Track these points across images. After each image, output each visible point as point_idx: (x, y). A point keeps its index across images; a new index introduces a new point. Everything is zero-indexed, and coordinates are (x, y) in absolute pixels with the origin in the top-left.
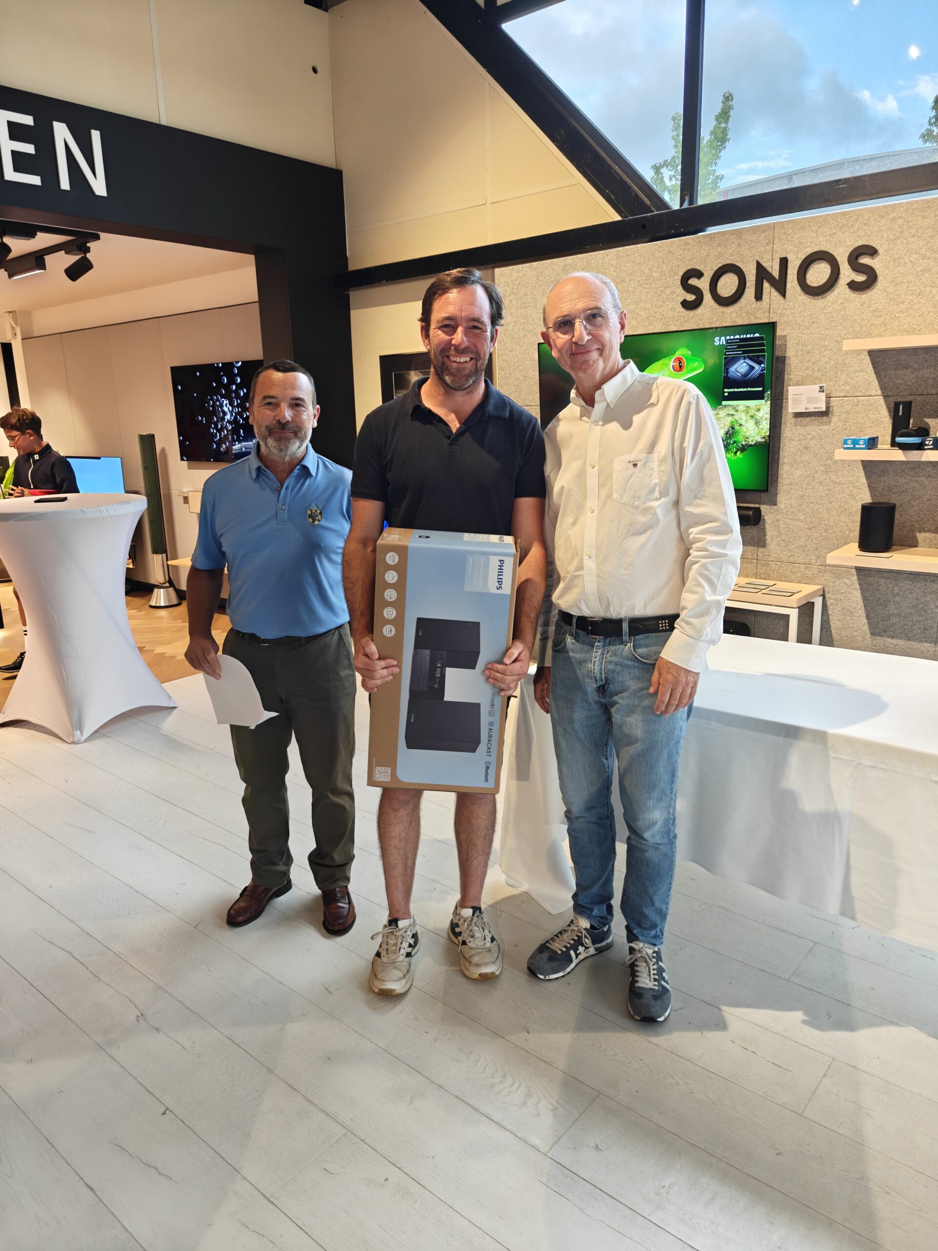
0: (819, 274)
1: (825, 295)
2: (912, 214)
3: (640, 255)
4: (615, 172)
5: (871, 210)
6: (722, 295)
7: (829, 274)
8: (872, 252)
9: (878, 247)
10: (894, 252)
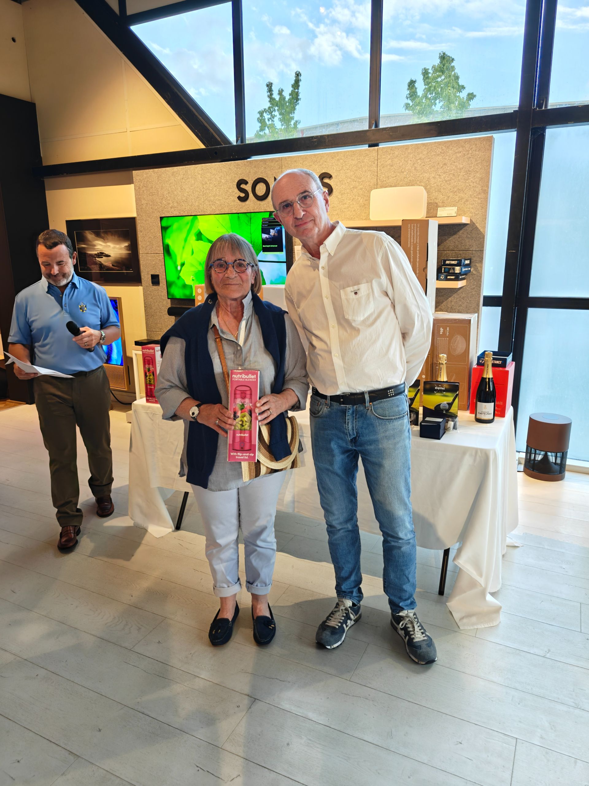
2: (347, 157)
3: (214, 169)
4: (200, 120)
5: (327, 154)
6: (258, 195)
8: (330, 177)
9: (332, 174)
10: (340, 177)
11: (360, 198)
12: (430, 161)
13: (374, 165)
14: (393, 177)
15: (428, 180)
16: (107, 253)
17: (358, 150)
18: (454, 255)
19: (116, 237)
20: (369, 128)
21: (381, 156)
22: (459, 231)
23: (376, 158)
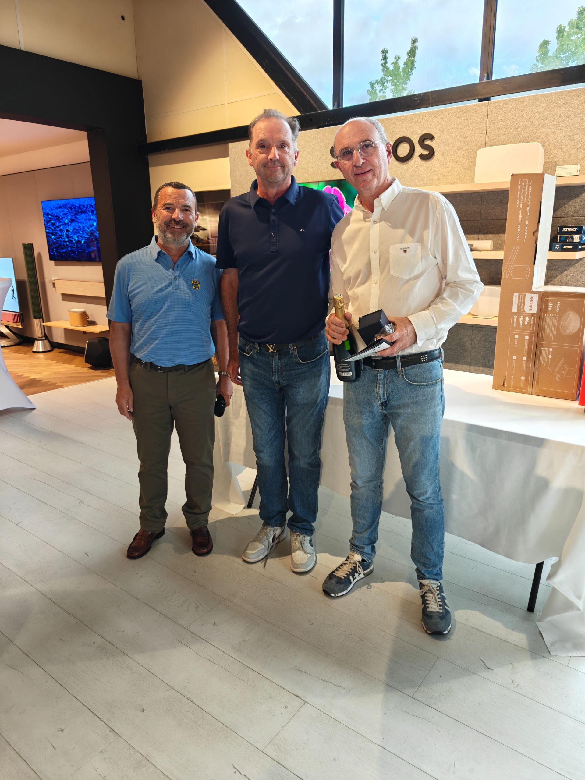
0: (403, 150)
1: (407, 162)
2: (451, 115)
3: (308, 137)
4: (297, 86)
5: (430, 113)
7: (409, 150)
8: (432, 138)
9: (434, 135)
10: (443, 138)
11: (464, 160)
12: (550, 114)
13: (483, 122)
14: (505, 134)
15: (546, 136)
16: (203, 226)
17: (466, 106)
18: (574, 222)
19: (212, 210)
20: (480, 81)
21: (492, 111)
22: (581, 193)
23: (486, 114)
